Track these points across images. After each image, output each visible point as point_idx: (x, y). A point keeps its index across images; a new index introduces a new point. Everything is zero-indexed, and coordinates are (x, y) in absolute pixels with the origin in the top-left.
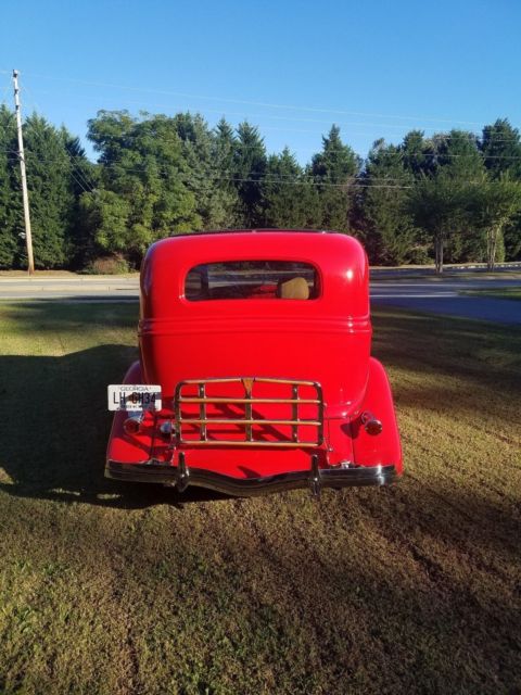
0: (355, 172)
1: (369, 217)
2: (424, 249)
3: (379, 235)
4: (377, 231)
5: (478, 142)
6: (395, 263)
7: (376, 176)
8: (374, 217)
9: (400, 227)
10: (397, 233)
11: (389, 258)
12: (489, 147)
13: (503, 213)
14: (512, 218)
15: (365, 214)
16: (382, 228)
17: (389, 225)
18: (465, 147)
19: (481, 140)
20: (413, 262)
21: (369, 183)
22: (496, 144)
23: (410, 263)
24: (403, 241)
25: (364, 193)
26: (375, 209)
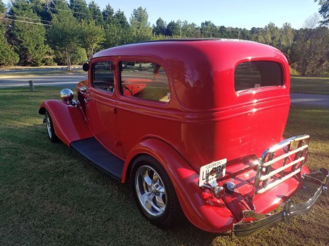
0: (5, 11)
1: (19, 38)
2: (51, 57)
3: (27, 49)
4: (25, 47)
5: (68, 4)
6: (37, 65)
7: (18, 15)
8: (21, 38)
9: (37, 45)
10: (36, 48)
11: (34, 62)
12: (74, 7)
13: (95, 41)
14: (98, 44)
15: (16, 36)
16: (28, 45)
17: (31, 44)
18: (63, 6)
19: (69, 3)
20: (46, 64)
21: (15, 18)
22: (76, 6)
23: (45, 65)
24: (40, 53)
25: (13, 24)
26: (22, 34)
